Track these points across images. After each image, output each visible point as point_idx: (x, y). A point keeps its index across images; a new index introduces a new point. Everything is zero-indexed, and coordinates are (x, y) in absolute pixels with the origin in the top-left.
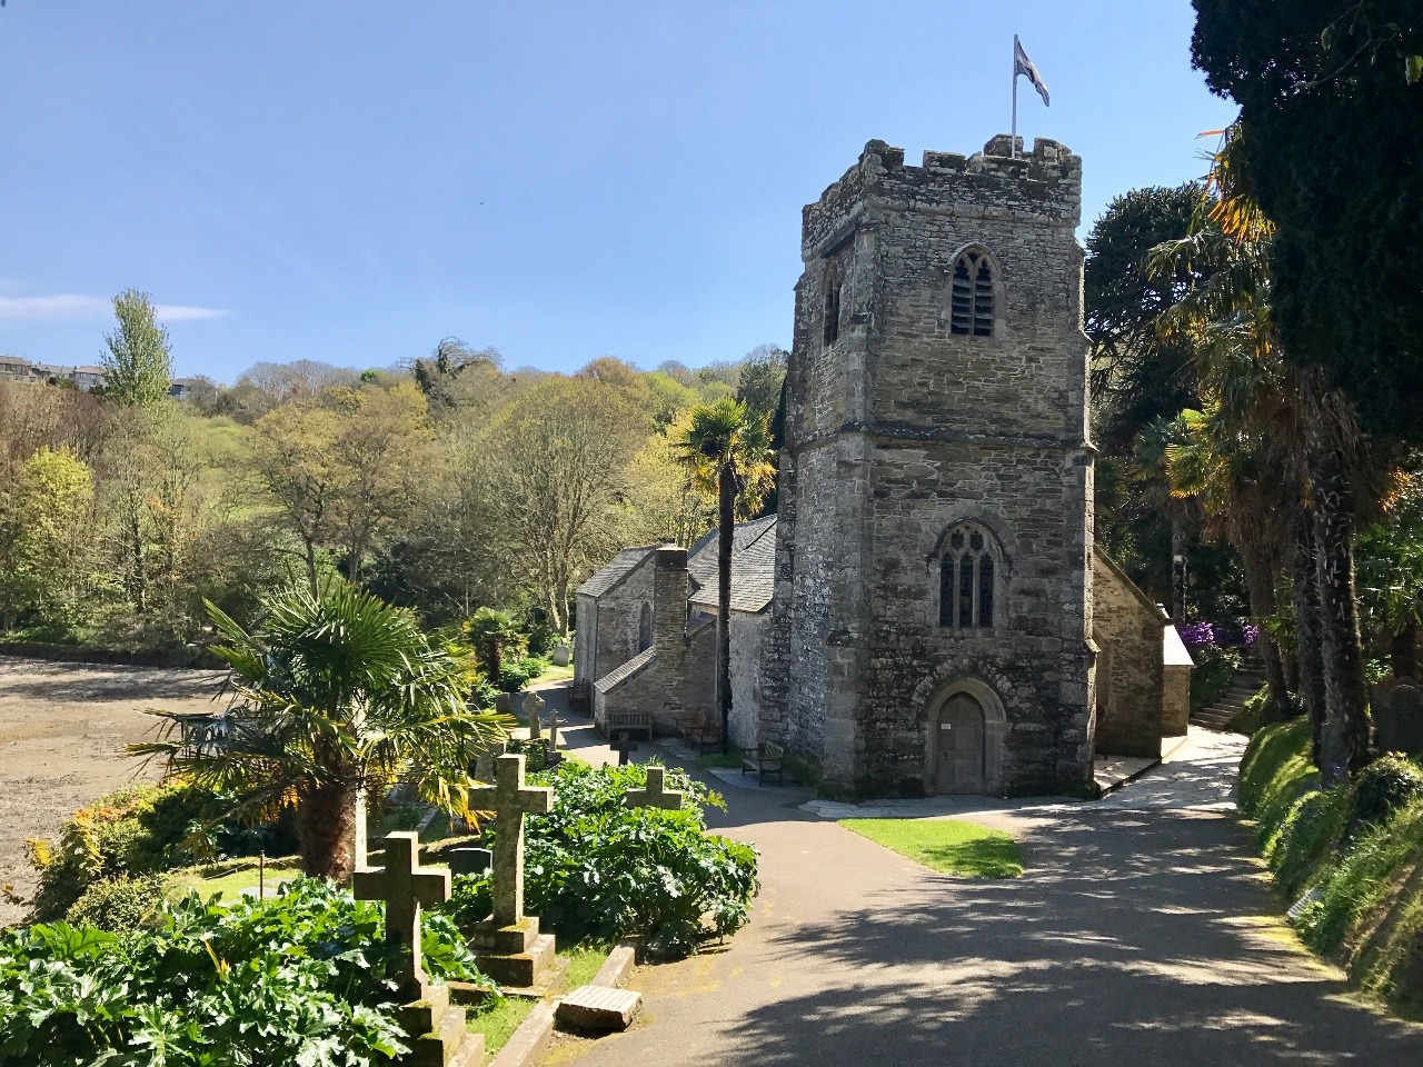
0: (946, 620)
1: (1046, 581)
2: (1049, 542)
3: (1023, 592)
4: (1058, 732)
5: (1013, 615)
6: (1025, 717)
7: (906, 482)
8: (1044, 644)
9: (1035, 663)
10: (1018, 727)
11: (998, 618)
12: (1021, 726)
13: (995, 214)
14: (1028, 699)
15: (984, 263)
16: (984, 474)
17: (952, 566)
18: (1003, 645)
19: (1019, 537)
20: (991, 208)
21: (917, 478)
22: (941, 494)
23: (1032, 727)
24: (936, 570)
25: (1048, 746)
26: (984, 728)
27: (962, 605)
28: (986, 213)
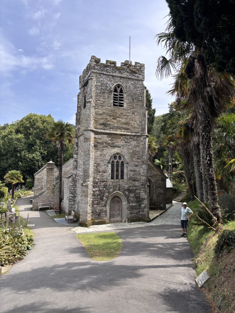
0: (112, 178)
1: (137, 168)
2: (137, 158)
3: (131, 171)
4: (140, 206)
5: (129, 176)
6: (132, 202)
7: (102, 143)
8: (137, 183)
9: (134, 188)
10: (130, 205)
11: (125, 177)
12: (131, 204)
13: (124, 76)
14: (133, 197)
15: (121, 89)
16: (121, 141)
17: (114, 164)
18: (126, 184)
19: (130, 157)
20: (123, 75)
21: (105, 142)
22: (111, 146)
23: (134, 204)
24: (110, 166)
25: (137, 209)
26: (122, 205)
27: (116, 174)
28: (122, 76)
